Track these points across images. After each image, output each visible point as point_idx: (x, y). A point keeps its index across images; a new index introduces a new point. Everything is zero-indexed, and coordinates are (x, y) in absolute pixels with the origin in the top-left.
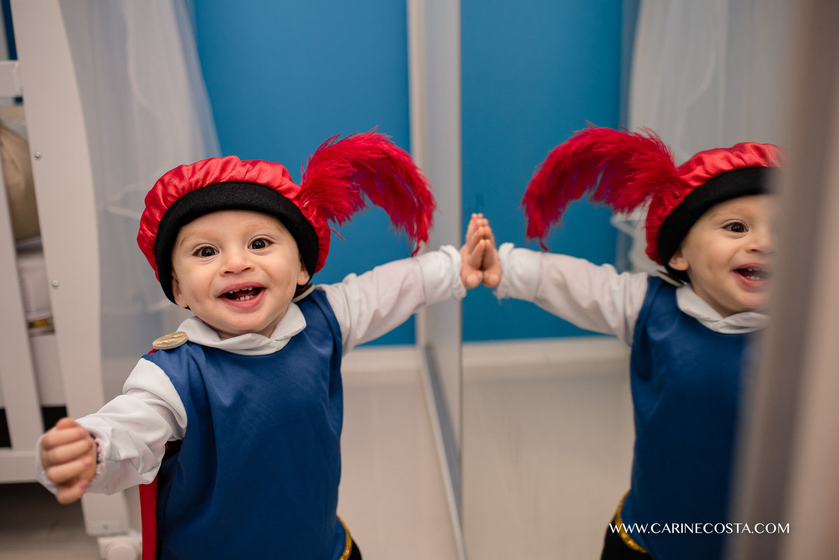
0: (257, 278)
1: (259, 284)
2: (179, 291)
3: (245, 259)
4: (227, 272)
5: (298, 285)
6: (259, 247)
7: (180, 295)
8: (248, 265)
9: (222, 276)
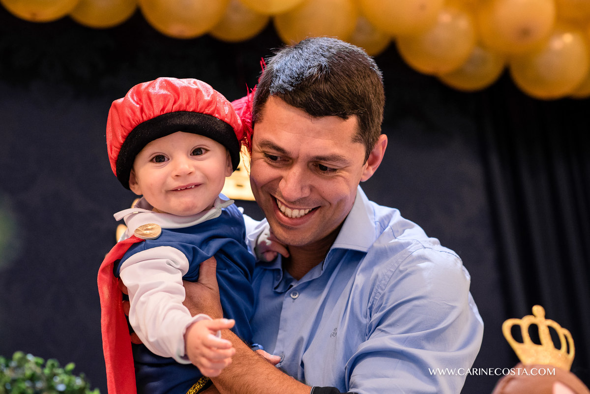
2: (136, 183)
7: (136, 186)
9: (174, 178)
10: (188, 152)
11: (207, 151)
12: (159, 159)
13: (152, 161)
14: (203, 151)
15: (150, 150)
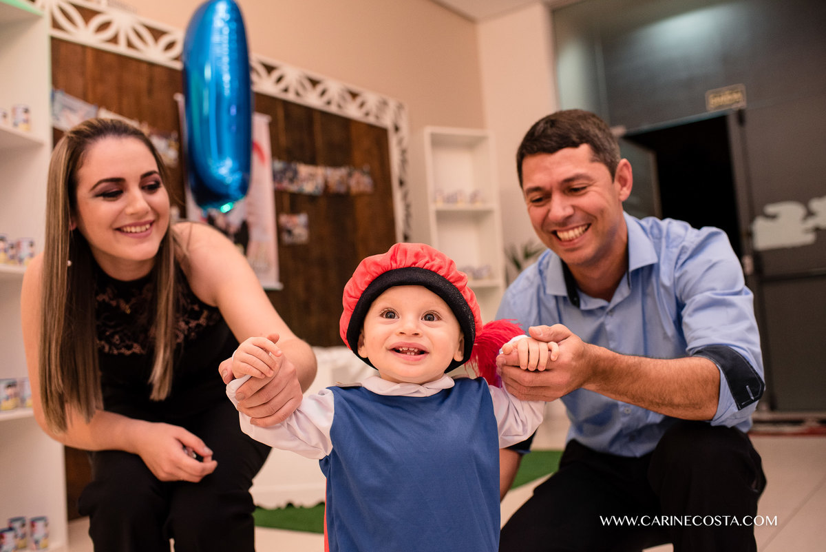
0: (423, 343)
1: (424, 347)
2: (362, 344)
3: (418, 327)
4: (401, 333)
5: (453, 360)
6: (429, 319)
7: (363, 347)
8: (418, 331)
9: (397, 335)
10: (419, 316)
11: (439, 319)
12: (390, 314)
13: (382, 315)
14: (435, 318)
15: (380, 304)
